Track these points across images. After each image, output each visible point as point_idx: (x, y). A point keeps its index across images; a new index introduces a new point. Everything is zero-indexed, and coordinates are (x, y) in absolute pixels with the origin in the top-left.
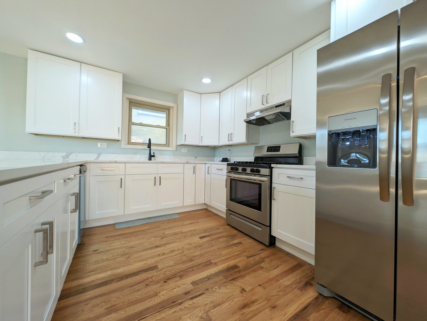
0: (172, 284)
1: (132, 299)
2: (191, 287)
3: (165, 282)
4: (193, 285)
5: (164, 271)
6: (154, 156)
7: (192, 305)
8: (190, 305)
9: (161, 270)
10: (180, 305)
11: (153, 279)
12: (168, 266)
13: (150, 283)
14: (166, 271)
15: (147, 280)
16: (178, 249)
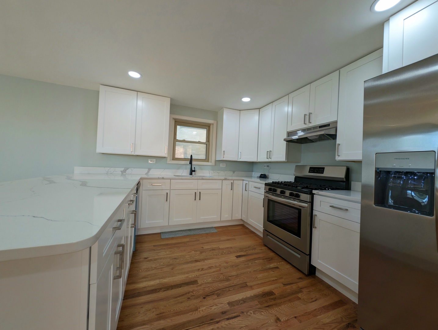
0: (210, 301)
1: (177, 309)
2: (227, 307)
3: (204, 298)
4: (229, 306)
5: (203, 287)
6: (194, 171)
7: (228, 325)
8: (226, 325)
9: (200, 285)
10: (217, 323)
11: (194, 294)
12: (207, 282)
13: (192, 297)
14: (205, 288)
15: (189, 293)
16: (216, 266)
